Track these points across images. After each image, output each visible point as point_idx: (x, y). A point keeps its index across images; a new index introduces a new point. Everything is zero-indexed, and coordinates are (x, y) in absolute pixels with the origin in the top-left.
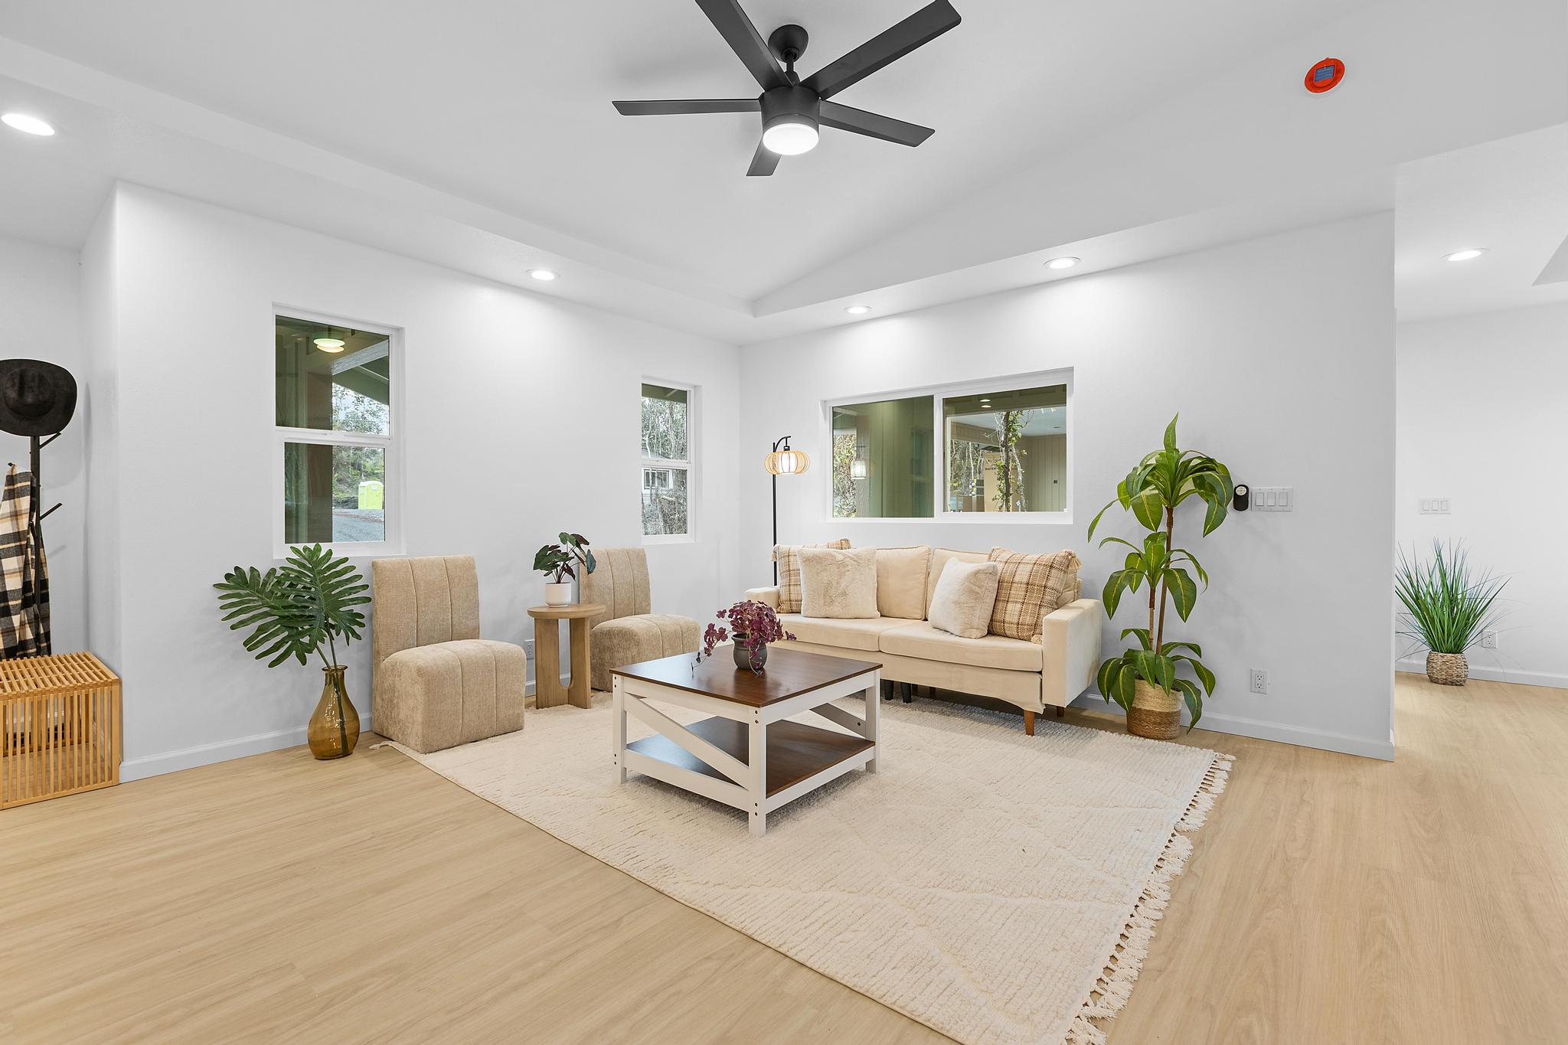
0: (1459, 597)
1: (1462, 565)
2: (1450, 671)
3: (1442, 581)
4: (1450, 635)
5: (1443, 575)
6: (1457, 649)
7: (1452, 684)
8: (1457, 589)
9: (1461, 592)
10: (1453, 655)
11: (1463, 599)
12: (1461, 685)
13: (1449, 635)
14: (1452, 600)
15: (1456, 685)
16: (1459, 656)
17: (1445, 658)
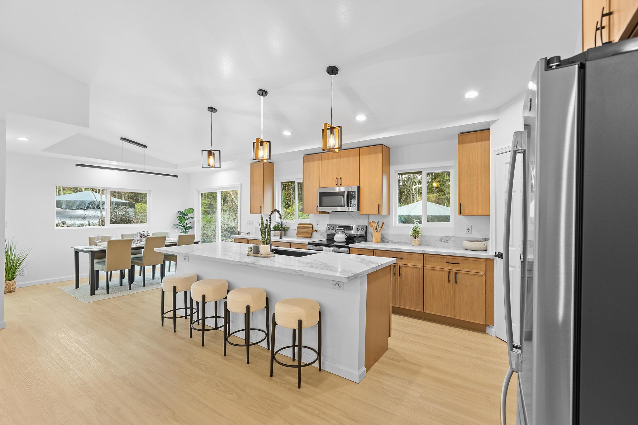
0: (13, 259)
1: (14, 247)
2: (11, 287)
4: (9, 274)
6: (12, 279)
7: (10, 292)
10: (11, 281)
12: (14, 292)
15: (12, 292)
16: (13, 281)
17: (8, 283)
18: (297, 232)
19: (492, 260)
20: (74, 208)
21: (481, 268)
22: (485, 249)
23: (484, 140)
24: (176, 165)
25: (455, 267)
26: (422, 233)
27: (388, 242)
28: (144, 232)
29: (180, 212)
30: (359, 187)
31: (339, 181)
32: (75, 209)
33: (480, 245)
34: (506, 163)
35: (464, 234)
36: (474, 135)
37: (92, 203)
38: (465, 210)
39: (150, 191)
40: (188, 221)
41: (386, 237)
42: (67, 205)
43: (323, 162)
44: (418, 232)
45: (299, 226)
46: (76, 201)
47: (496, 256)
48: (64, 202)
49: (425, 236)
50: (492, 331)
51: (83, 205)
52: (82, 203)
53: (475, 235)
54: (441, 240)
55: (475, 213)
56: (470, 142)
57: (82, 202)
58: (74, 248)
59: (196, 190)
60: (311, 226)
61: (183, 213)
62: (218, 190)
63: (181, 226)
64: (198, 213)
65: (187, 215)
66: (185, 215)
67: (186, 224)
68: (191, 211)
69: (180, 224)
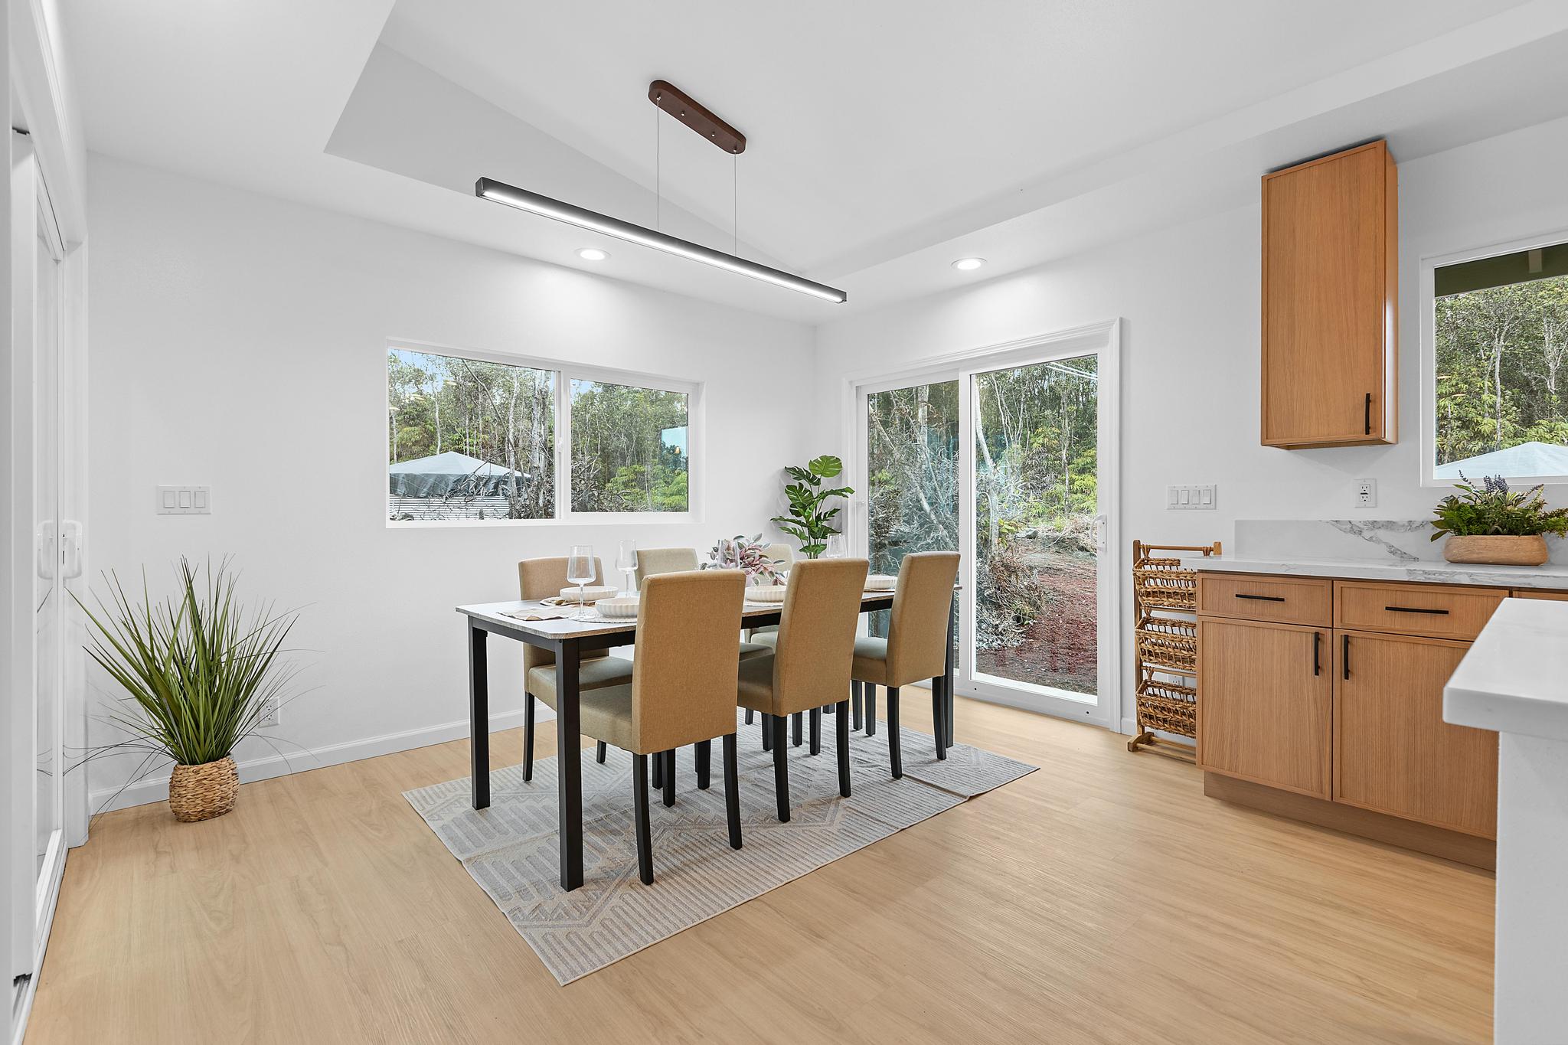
0: (224, 658)
1: (227, 604)
2: (210, 795)
3: (196, 634)
4: (209, 729)
5: (197, 621)
6: (221, 751)
7: (213, 814)
8: (219, 646)
9: (225, 650)
10: (214, 763)
11: (229, 663)
12: (228, 811)
13: (207, 730)
14: (211, 665)
15: (220, 814)
16: (224, 762)
17: (202, 773)
20: (422, 495)
28: (741, 541)
29: (793, 469)
32: (424, 495)
37: (462, 479)
39: (698, 384)
40: (825, 506)
42: (408, 486)
46: (427, 475)
48: (401, 479)
51: (443, 485)
52: (440, 482)
57: (441, 478)
58: (464, 612)
59: (851, 383)
61: (804, 477)
62: (965, 369)
63: (799, 523)
64: (856, 472)
65: (818, 483)
66: (811, 481)
67: (818, 518)
68: (831, 465)
69: (794, 517)
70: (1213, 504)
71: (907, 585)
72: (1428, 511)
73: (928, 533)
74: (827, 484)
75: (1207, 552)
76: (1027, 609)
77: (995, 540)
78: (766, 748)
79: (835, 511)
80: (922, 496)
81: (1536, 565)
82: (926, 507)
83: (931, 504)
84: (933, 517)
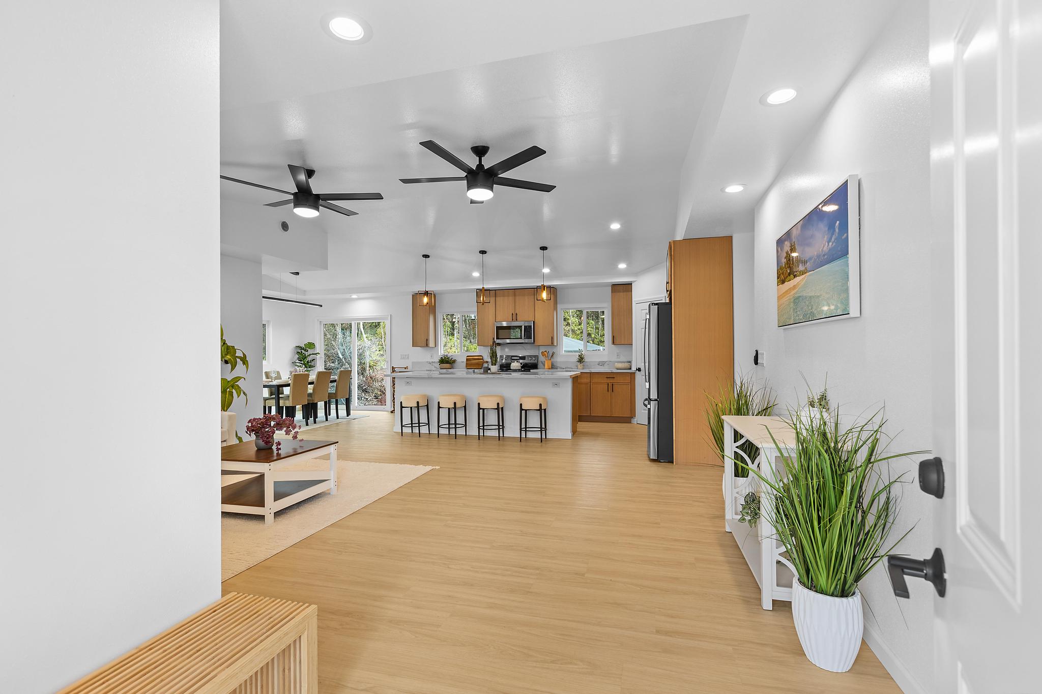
18: (466, 364)
19: (634, 373)
21: (628, 379)
22: (630, 368)
23: (628, 291)
24: (305, 291)
25: (612, 381)
26: (586, 359)
27: (557, 369)
29: (299, 346)
30: (534, 322)
31: (515, 317)
33: (627, 365)
34: (642, 329)
35: (614, 359)
36: (621, 287)
38: (617, 341)
39: (269, 321)
41: (555, 364)
43: (498, 299)
44: (582, 358)
45: (468, 358)
47: (637, 370)
49: (586, 362)
50: (634, 421)
53: (623, 359)
54: (599, 364)
55: (623, 343)
56: (619, 292)
59: (318, 320)
60: (481, 357)
61: (303, 349)
62: (353, 321)
63: (301, 363)
64: (320, 348)
65: (307, 351)
66: (305, 350)
67: (308, 362)
68: (311, 345)
69: (299, 362)
70: (408, 358)
71: (340, 377)
72: (437, 359)
73: (342, 366)
74: (310, 351)
75: (405, 368)
76: (379, 393)
77: (368, 368)
78: (303, 419)
79: (314, 360)
80: (339, 352)
81: (450, 369)
82: (341, 357)
83: (343, 355)
84: (343, 360)
